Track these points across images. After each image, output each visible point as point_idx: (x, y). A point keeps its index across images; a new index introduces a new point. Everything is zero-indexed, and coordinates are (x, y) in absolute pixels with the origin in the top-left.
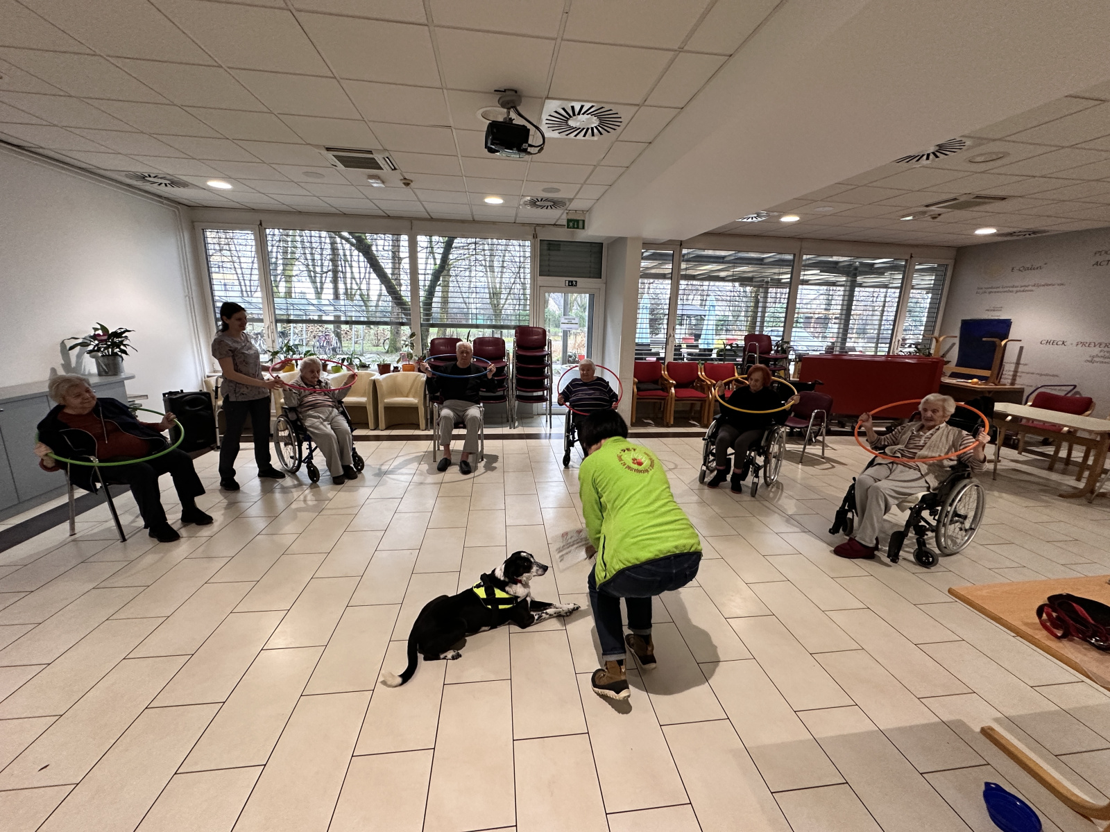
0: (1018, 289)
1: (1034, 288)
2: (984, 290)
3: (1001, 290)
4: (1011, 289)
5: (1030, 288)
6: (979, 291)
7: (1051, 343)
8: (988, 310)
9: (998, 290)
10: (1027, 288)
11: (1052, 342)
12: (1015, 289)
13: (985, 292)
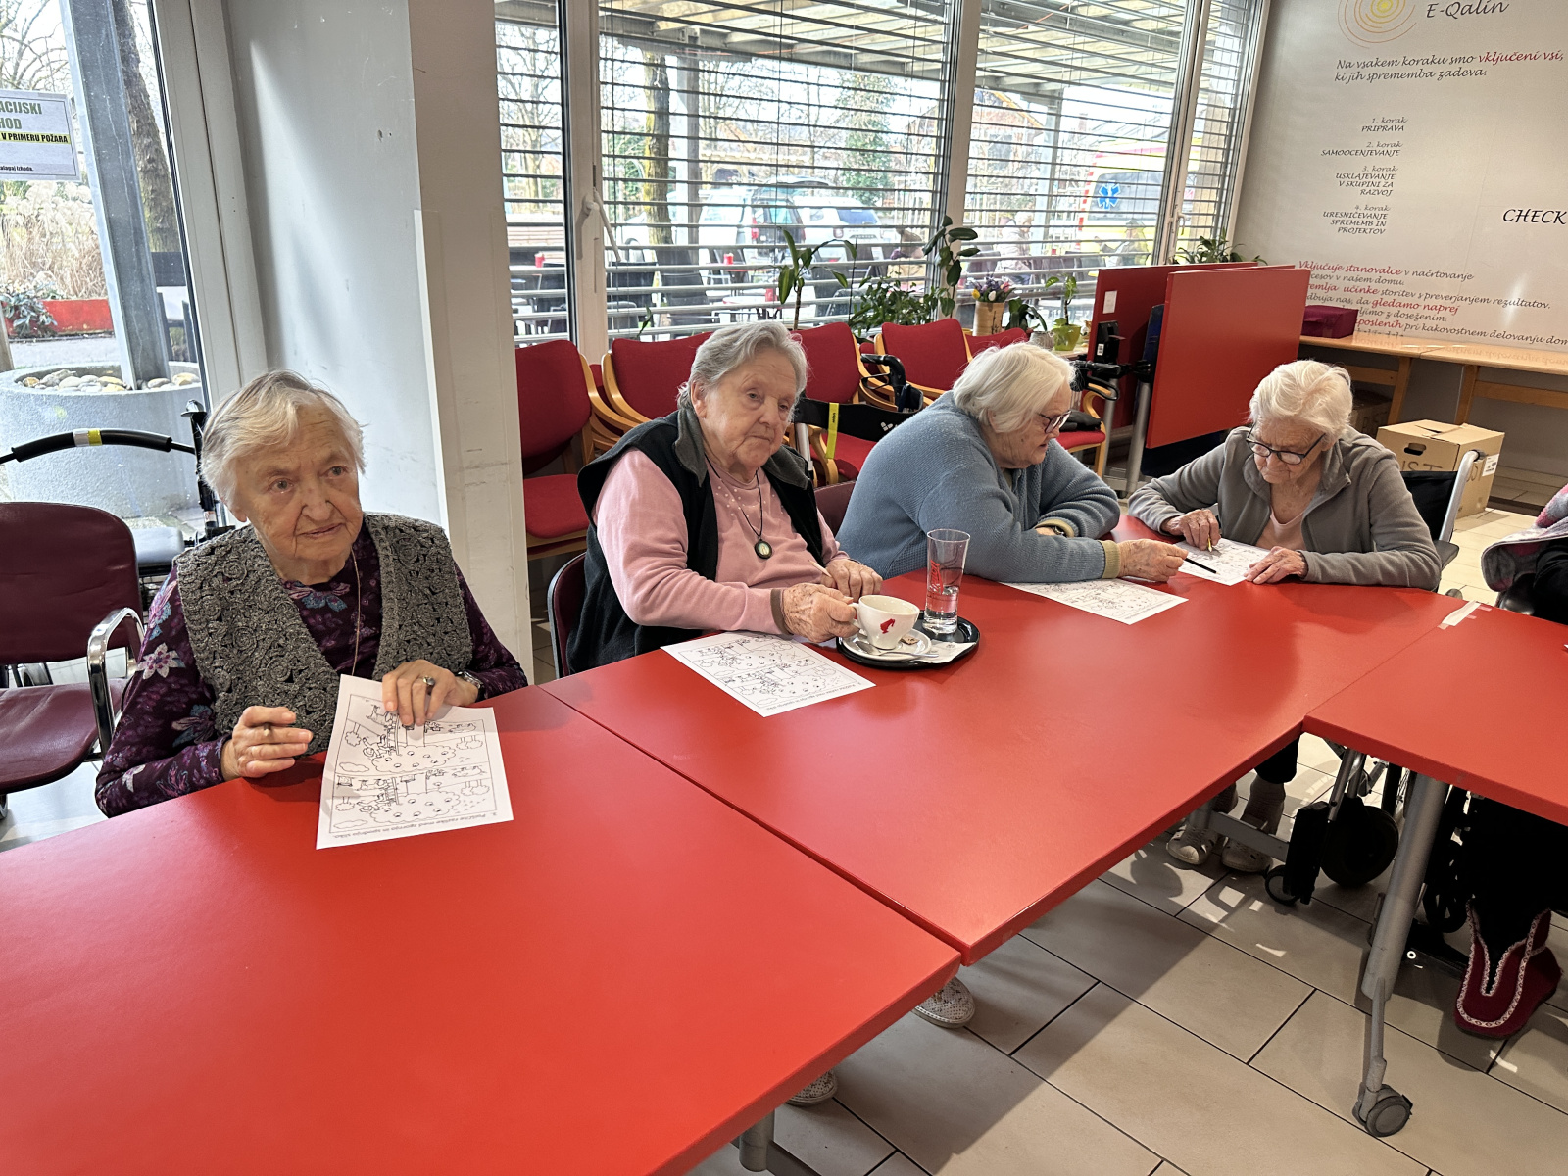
0: (1445, 68)
1: (1487, 66)
2: (1355, 69)
3: (1400, 69)
4: (1427, 68)
5: (1475, 66)
6: (1342, 72)
7: (1529, 218)
8: (1369, 128)
9: (1391, 70)
10: (1466, 67)
11: (1531, 214)
12: (1437, 69)
13: (1360, 76)
